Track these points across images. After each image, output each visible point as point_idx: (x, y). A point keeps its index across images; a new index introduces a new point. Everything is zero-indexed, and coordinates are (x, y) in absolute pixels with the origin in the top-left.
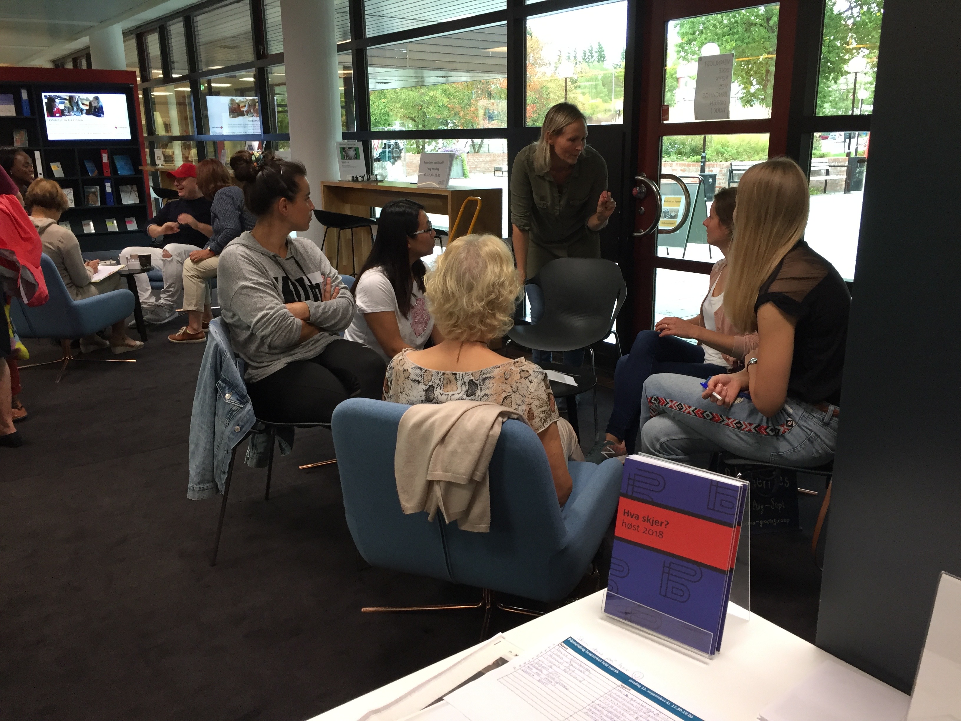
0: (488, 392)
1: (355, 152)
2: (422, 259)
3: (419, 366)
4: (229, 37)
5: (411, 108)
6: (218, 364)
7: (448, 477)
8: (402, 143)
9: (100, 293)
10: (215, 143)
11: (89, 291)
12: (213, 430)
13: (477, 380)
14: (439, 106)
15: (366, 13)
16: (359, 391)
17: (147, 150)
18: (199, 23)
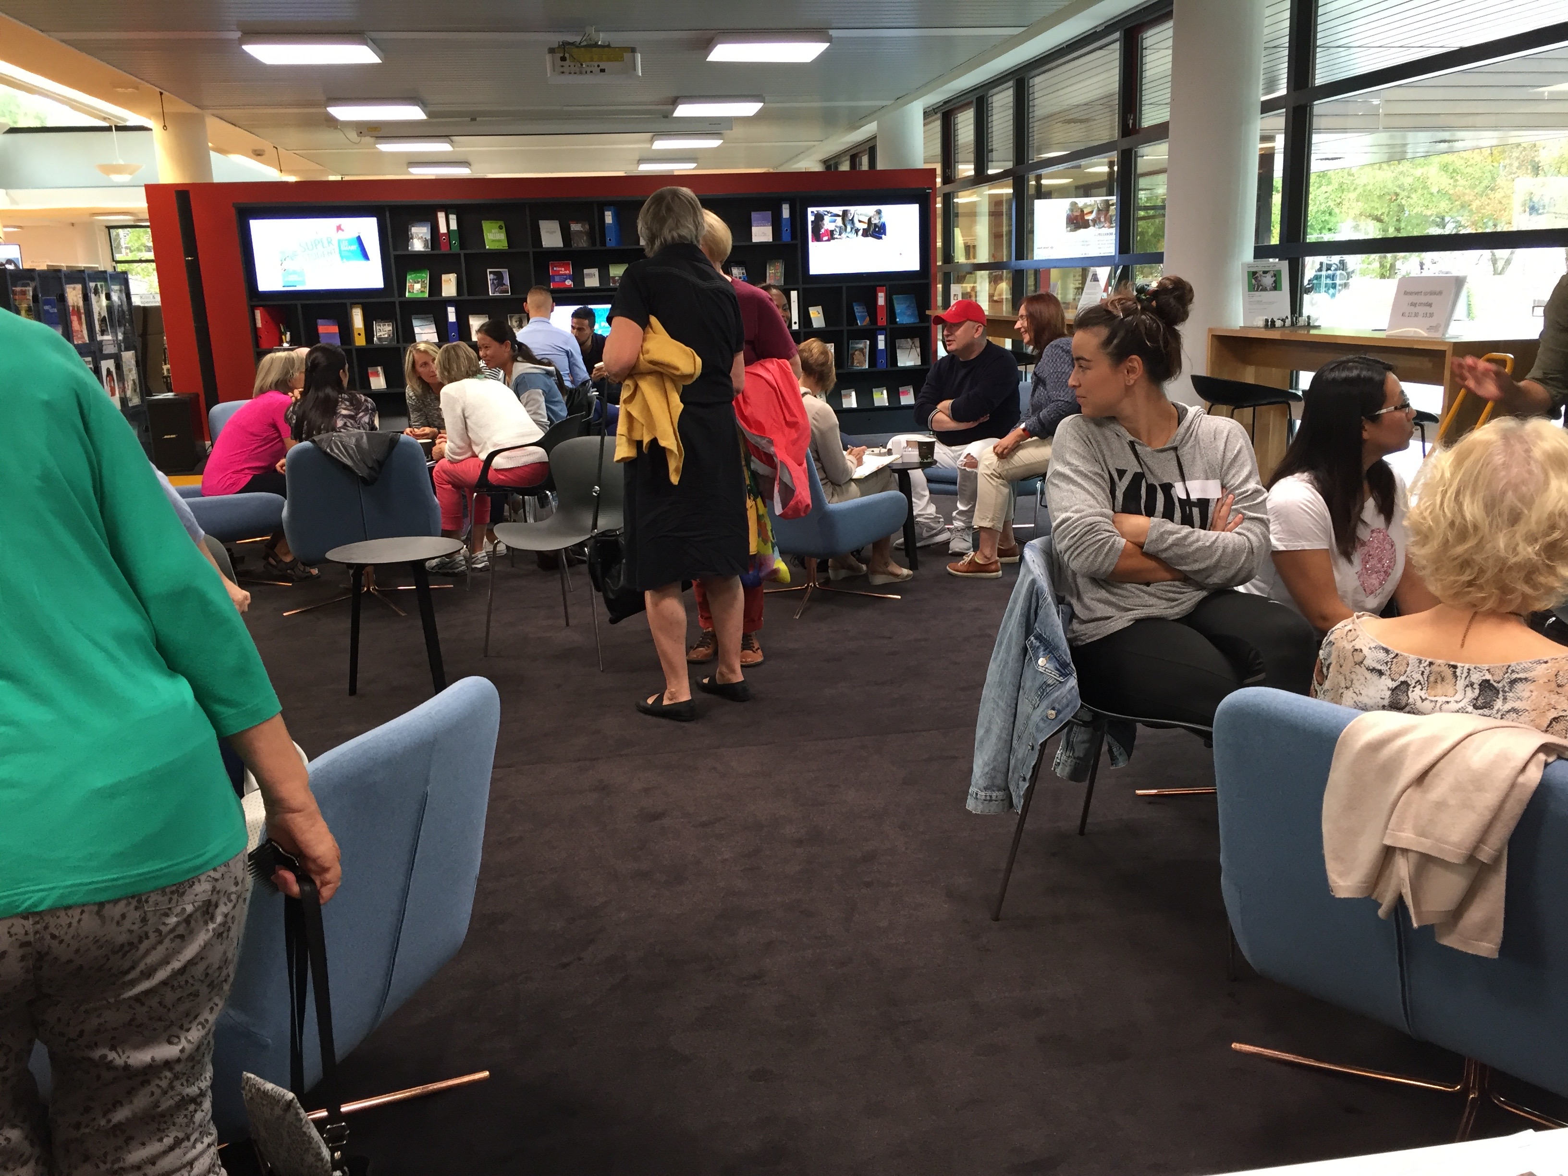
0: (1518, 705)
1: (1274, 279)
2: (1386, 458)
3: (1384, 646)
4: (1078, 106)
5: (1376, 200)
6: (1032, 611)
7: (1425, 845)
8: (1353, 261)
9: (863, 495)
10: (1036, 272)
11: (847, 491)
12: (1014, 711)
13: (1499, 682)
14: (1432, 194)
15: (1319, 43)
16: (1261, 676)
17: (940, 286)
18: (1036, 88)
